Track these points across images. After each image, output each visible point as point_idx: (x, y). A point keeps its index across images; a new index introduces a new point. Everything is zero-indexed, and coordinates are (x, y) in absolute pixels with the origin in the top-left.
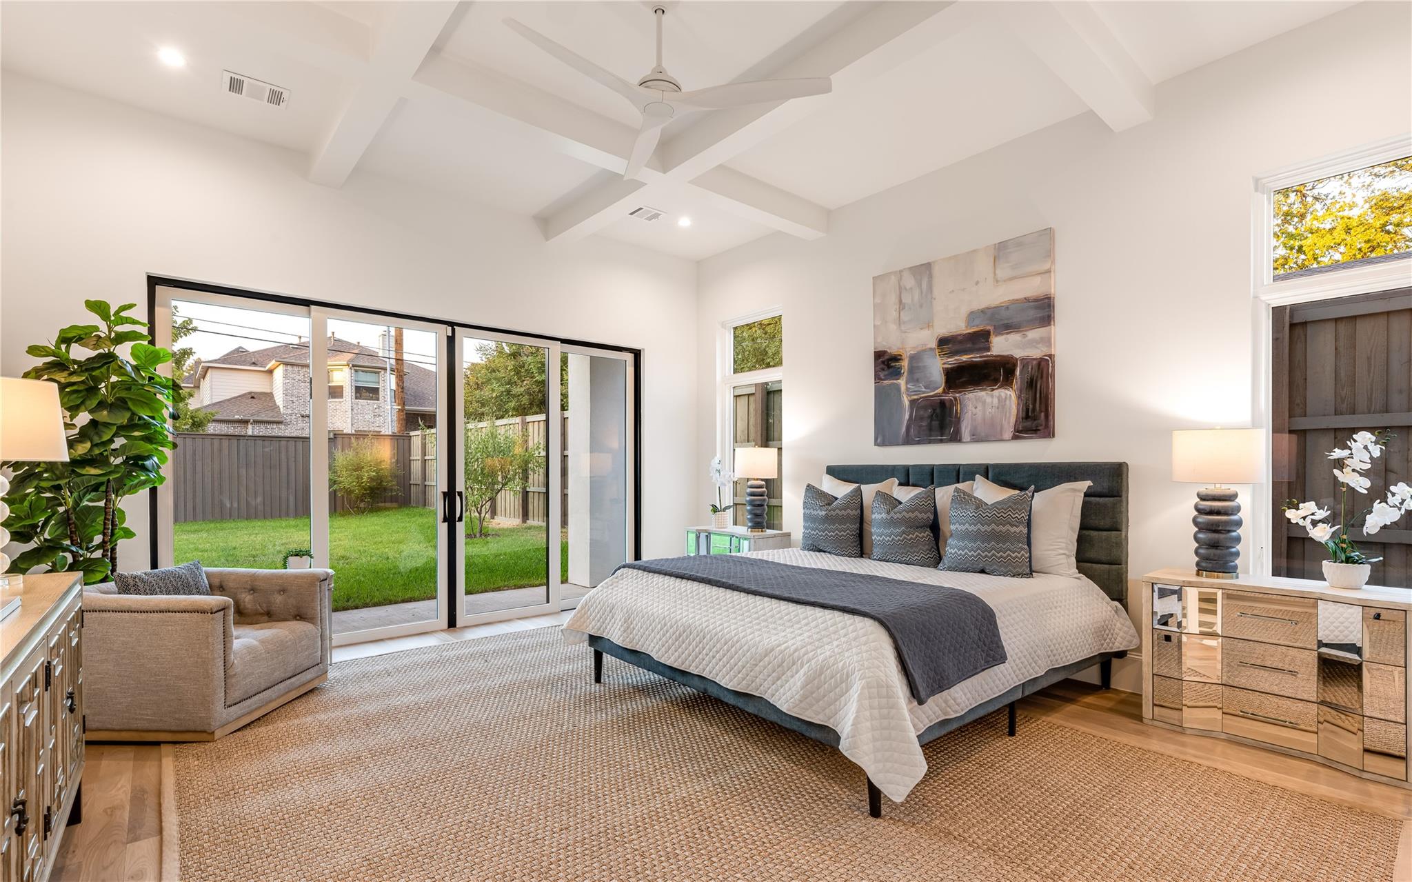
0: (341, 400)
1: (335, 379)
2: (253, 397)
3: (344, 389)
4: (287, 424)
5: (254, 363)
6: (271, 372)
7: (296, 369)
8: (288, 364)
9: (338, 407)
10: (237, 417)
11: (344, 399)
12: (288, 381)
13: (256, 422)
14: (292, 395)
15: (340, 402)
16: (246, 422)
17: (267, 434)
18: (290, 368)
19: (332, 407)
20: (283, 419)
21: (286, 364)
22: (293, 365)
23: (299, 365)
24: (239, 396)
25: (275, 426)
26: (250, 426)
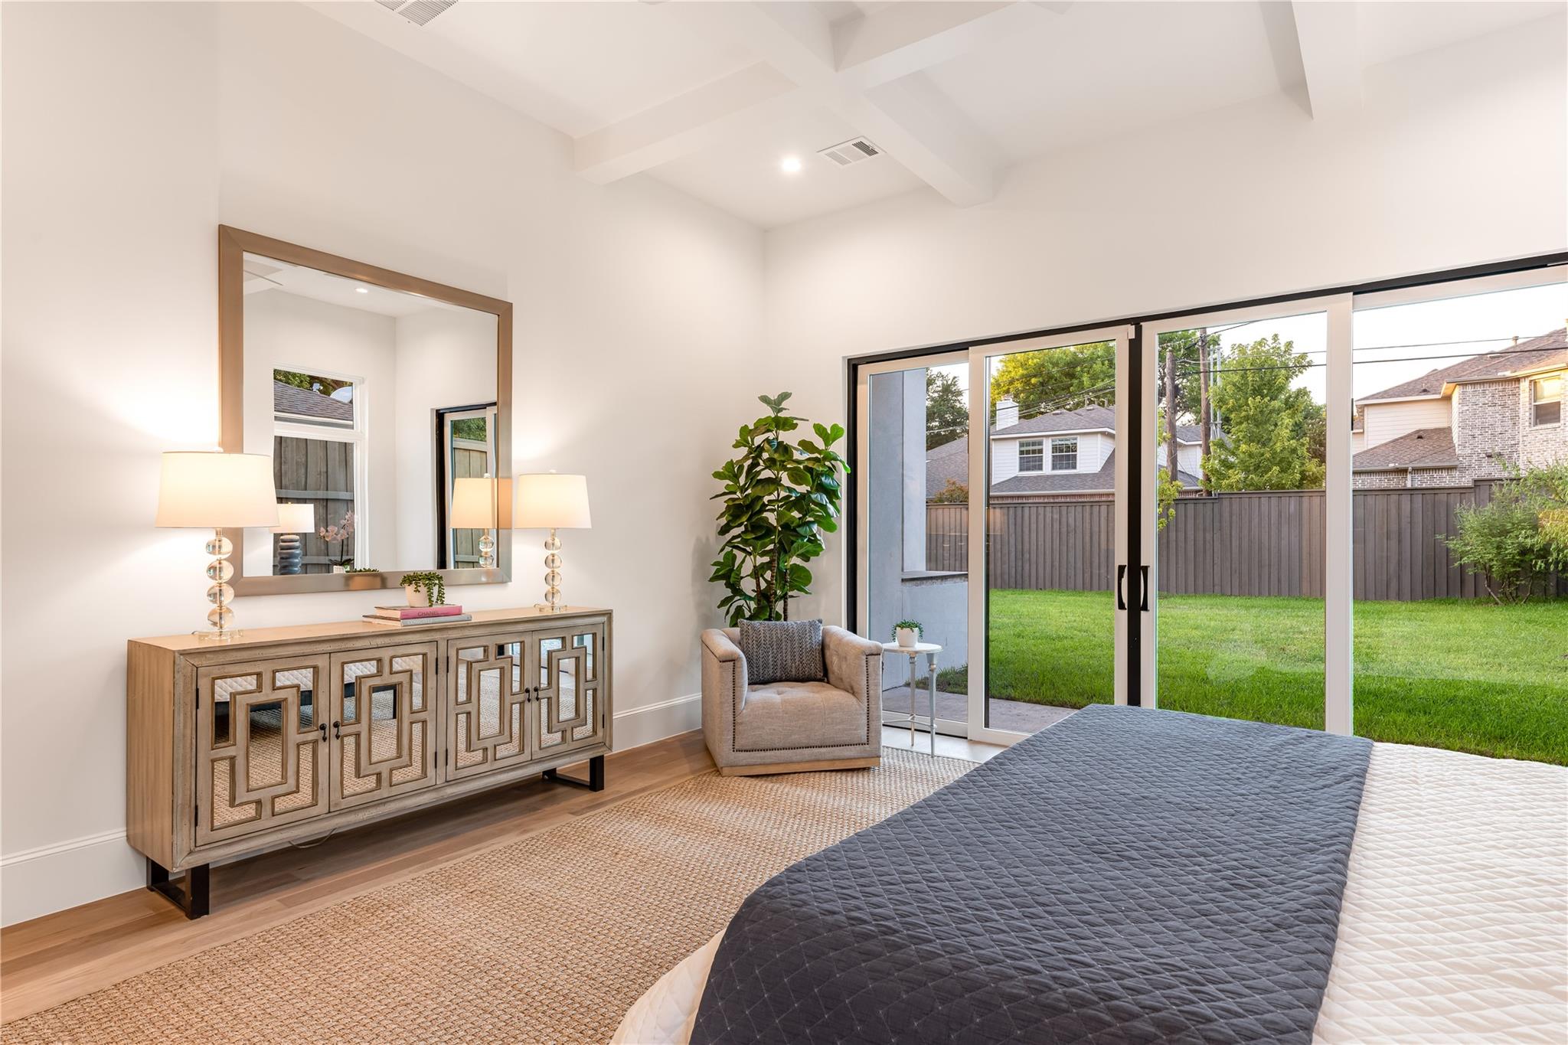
0: (1556, 425)
1: (1546, 393)
2: (1420, 437)
3: (1562, 406)
4: (1463, 470)
5: (1425, 391)
6: (1448, 398)
7: (1479, 388)
8: (1466, 384)
9: (1550, 436)
10: (1391, 465)
11: (1562, 422)
12: (1466, 408)
13: (1416, 470)
14: (1473, 427)
15: (1555, 428)
16: (1404, 471)
17: (1433, 485)
18: (1469, 389)
19: (1541, 437)
20: (1457, 463)
21: (1464, 384)
22: (1474, 383)
23: (1484, 383)
24: (1401, 438)
25: (1445, 474)
26: (1409, 476)
